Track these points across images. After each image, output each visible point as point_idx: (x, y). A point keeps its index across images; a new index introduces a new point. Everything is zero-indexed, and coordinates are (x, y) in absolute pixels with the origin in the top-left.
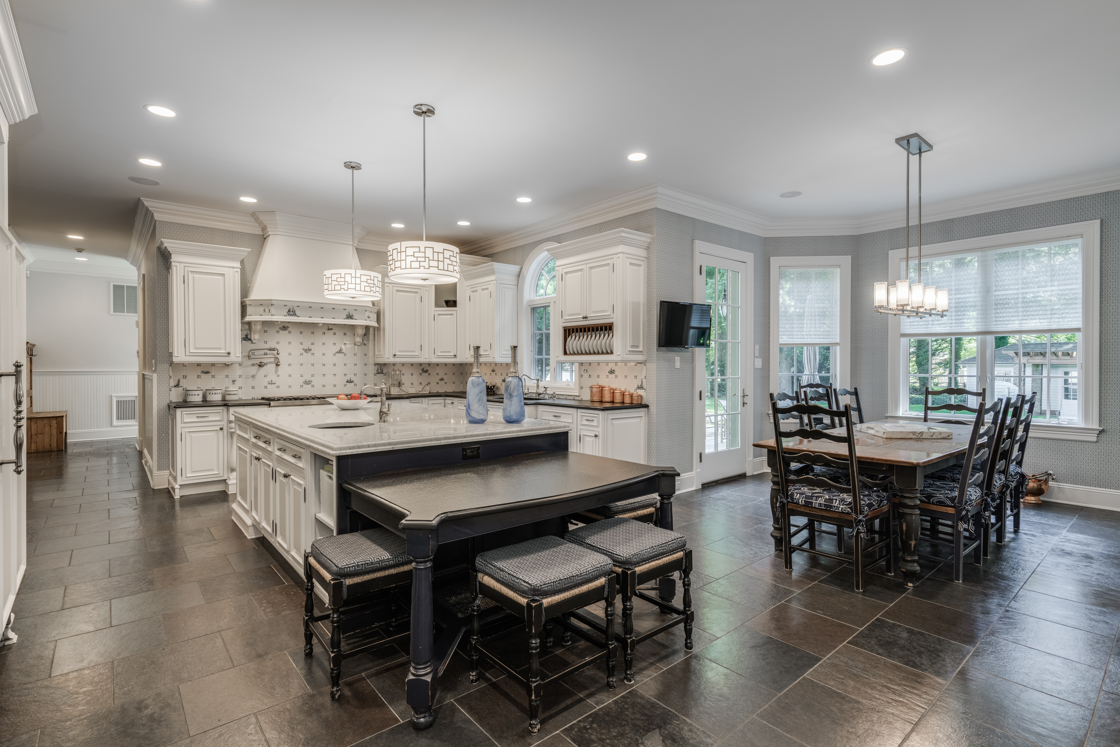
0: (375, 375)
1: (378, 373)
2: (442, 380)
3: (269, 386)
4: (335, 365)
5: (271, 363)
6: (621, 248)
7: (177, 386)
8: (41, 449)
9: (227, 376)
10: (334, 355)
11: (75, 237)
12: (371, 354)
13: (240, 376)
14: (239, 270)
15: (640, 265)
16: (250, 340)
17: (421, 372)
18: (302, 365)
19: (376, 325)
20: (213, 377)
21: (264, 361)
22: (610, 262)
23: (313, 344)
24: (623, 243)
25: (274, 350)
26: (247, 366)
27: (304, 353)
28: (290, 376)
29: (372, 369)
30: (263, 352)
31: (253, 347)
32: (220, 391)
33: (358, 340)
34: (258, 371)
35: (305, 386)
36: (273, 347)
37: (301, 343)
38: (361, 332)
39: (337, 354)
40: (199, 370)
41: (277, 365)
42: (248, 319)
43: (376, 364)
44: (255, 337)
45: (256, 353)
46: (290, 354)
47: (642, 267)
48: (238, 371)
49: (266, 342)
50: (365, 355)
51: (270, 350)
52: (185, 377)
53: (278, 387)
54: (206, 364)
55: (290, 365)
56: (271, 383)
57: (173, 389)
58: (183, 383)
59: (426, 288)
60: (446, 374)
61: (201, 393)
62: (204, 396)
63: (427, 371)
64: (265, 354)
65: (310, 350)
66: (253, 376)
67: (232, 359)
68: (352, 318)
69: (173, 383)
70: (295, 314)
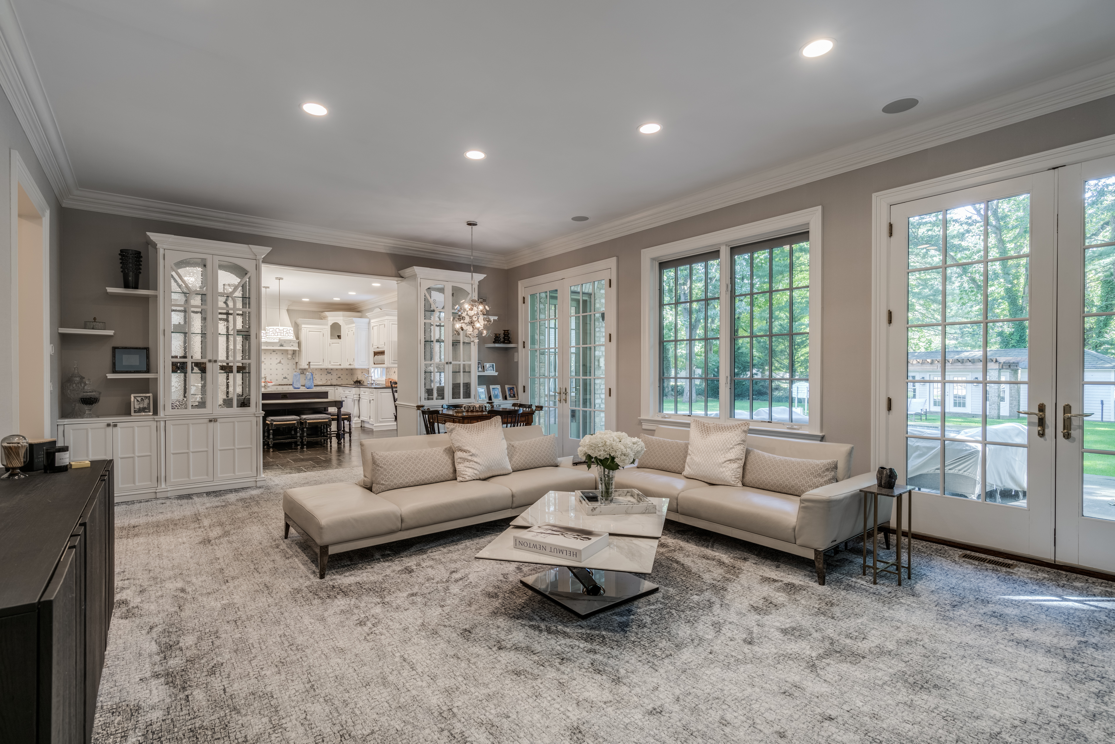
6: (387, 317)
19: (297, 349)
24: (387, 315)
33: (290, 356)
38: (290, 352)
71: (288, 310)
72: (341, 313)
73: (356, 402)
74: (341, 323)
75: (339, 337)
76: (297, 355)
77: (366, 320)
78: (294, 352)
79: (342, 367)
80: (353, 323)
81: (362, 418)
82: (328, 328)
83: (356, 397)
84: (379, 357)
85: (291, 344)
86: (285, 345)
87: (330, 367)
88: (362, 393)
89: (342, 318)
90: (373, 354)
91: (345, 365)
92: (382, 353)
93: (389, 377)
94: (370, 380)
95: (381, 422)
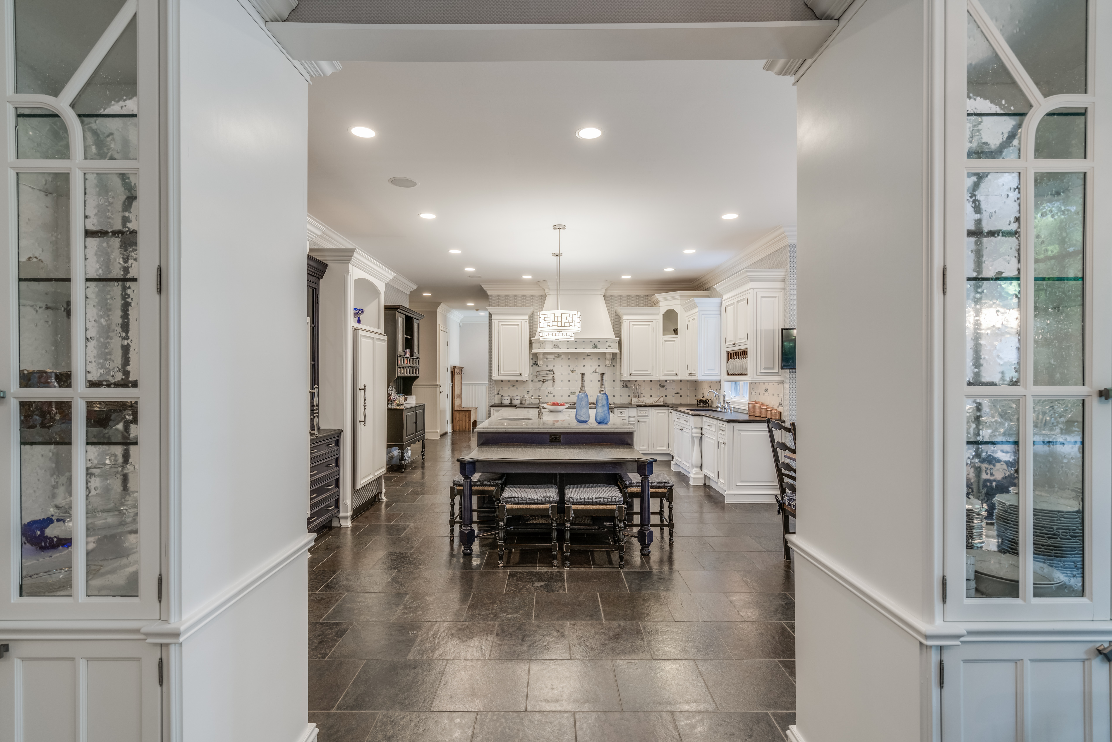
0: (621, 388)
1: (624, 387)
2: (677, 393)
3: (549, 395)
4: (591, 381)
5: (550, 380)
6: (751, 285)
7: (498, 394)
8: (461, 429)
9: (524, 389)
10: (591, 374)
11: (470, 304)
12: (618, 373)
13: (532, 389)
14: (527, 321)
15: (775, 297)
16: (537, 364)
17: (659, 387)
18: (569, 381)
19: (617, 351)
20: (517, 388)
21: (546, 378)
22: (746, 297)
23: (577, 366)
25: (552, 371)
26: (536, 382)
27: (571, 373)
28: (562, 388)
29: (619, 385)
30: (545, 373)
31: (538, 369)
32: (519, 398)
33: (608, 362)
34: (542, 385)
35: (571, 396)
36: (551, 369)
37: (569, 366)
38: (609, 357)
39: (593, 374)
40: (509, 384)
41: (554, 381)
42: (533, 351)
43: (622, 381)
44: (540, 363)
45: (541, 373)
46: (562, 374)
47: (777, 298)
48: (530, 385)
49: (547, 366)
50: (614, 374)
51: (549, 371)
52: (502, 388)
53: (554, 396)
54: (513, 381)
55: (562, 381)
56: (550, 393)
57: (496, 396)
58: (501, 392)
59: (656, 321)
60: (681, 389)
61: (509, 399)
62: (511, 401)
63: (664, 386)
64: (547, 374)
65: (574, 371)
66: (539, 389)
67: (523, 377)
68: (596, 348)
69: (496, 393)
70: (558, 347)
71: (605, 296)
72: (678, 294)
73: (697, 442)
74: (678, 309)
75: (676, 331)
76: (618, 360)
77: (715, 301)
78: (614, 356)
79: (679, 378)
80: (695, 306)
81: (706, 471)
82: (660, 318)
83: (696, 432)
84: (737, 363)
85: (608, 344)
86: (599, 346)
87: (662, 377)
88: (706, 426)
89: (679, 302)
90: (725, 356)
91: (684, 376)
92: (743, 354)
93: (755, 398)
94: (722, 402)
95: (739, 487)
